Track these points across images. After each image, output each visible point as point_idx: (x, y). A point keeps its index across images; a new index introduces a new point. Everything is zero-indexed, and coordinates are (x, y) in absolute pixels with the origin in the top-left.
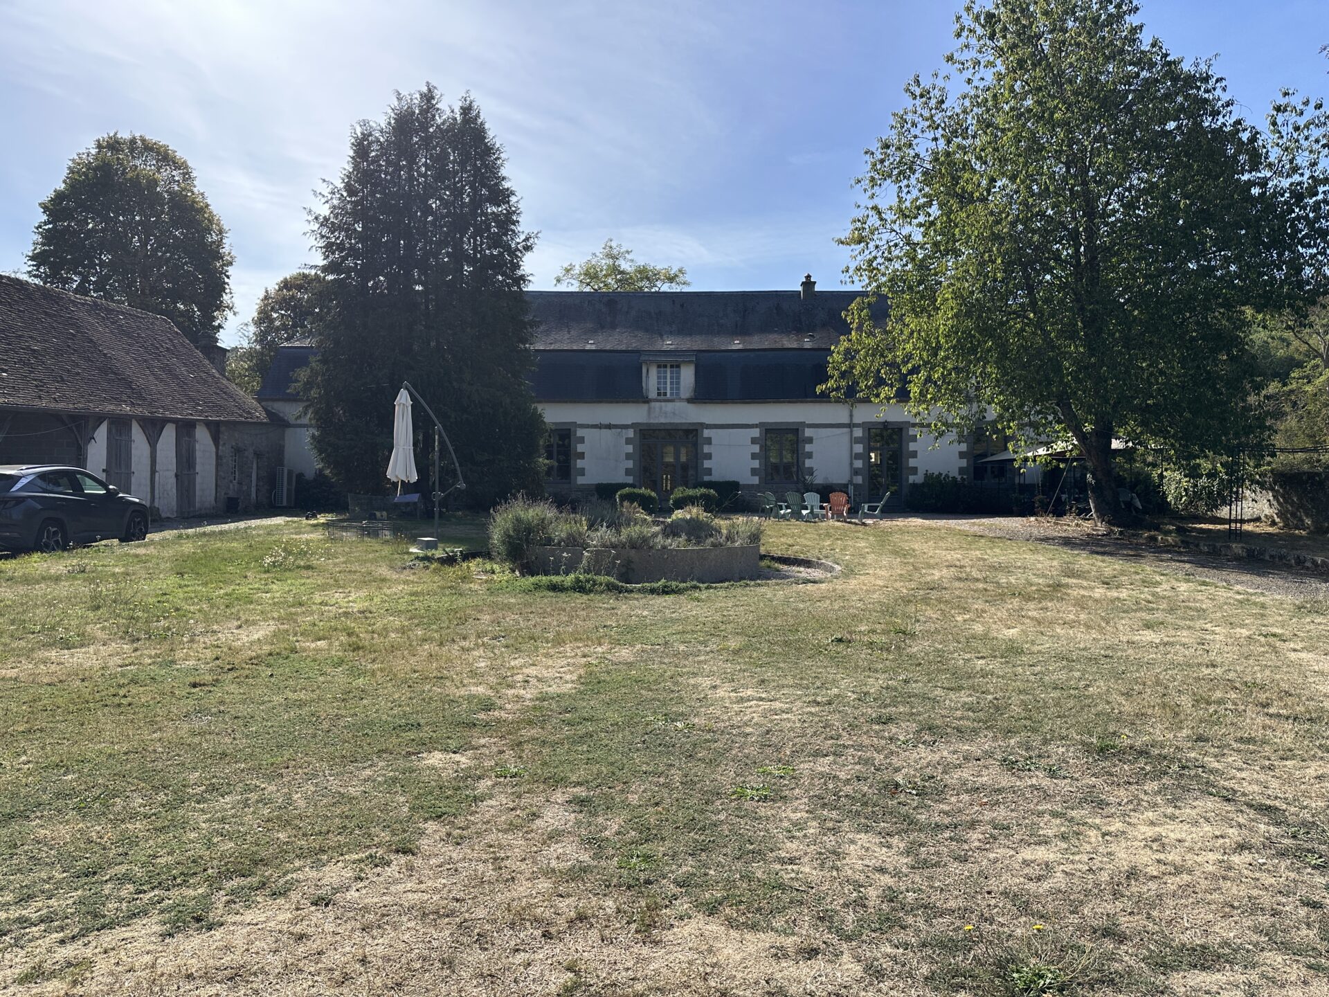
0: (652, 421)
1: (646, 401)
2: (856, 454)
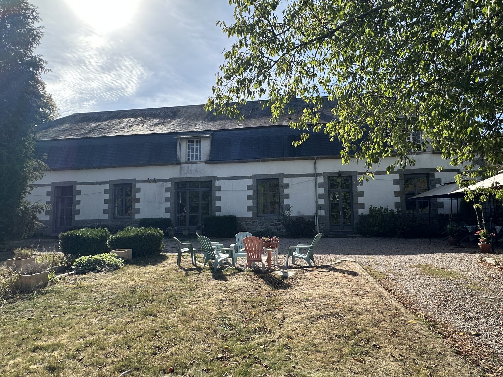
0: (182, 176)
1: (179, 163)
2: (320, 195)
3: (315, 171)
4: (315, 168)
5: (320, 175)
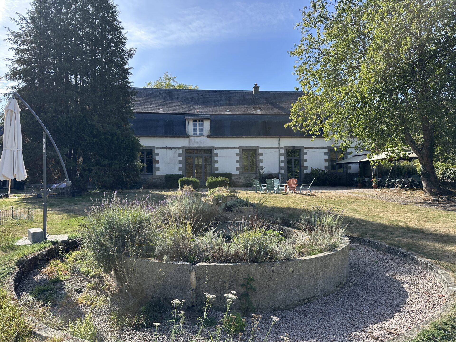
0: (191, 146)
1: (188, 136)
2: (281, 160)
4: (279, 144)
5: (282, 148)
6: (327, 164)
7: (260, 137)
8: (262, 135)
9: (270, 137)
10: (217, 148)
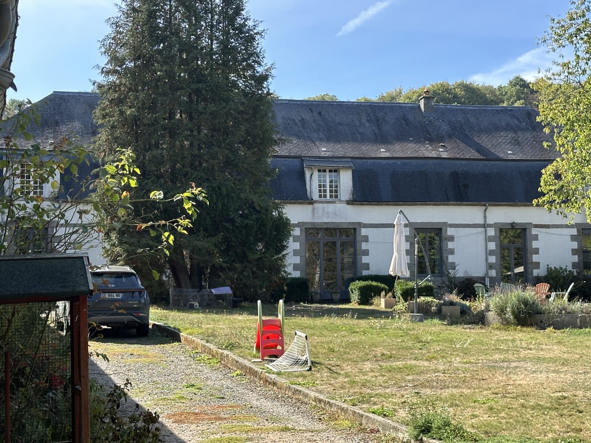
0: (316, 221)
1: (311, 202)
2: (490, 251)
3: (485, 221)
4: (485, 217)
5: (490, 226)
6: (576, 259)
7: (448, 205)
8: (452, 201)
9: (468, 205)
10: (366, 226)
